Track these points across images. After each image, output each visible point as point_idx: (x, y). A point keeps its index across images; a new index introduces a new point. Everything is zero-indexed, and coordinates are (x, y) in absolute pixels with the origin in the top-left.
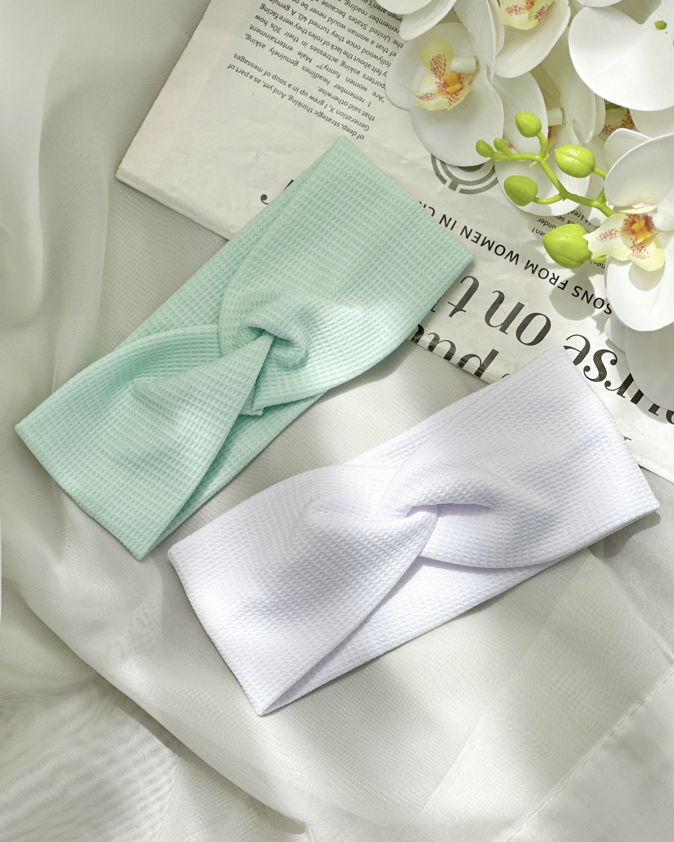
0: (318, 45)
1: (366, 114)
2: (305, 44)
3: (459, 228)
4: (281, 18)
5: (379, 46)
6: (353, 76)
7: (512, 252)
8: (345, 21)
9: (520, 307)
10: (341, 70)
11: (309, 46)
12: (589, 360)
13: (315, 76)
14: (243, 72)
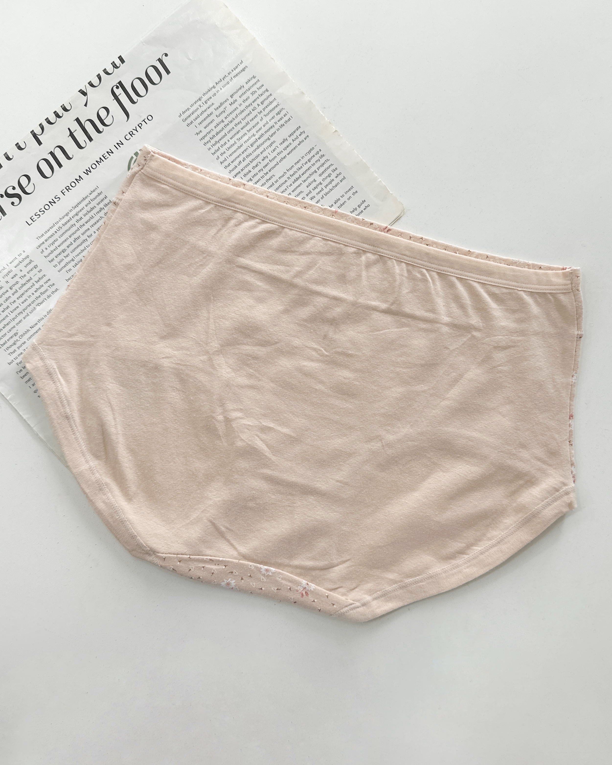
0: (238, 112)
1: (192, 123)
2: (240, 105)
3: (114, 149)
4: (258, 98)
5: (225, 143)
6: (214, 124)
7: (90, 172)
8: (245, 130)
9: (60, 165)
10: (220, 119)
11: (238, 107)
12: (18, 191)
13: (221, 104)
14: (237, 67)
